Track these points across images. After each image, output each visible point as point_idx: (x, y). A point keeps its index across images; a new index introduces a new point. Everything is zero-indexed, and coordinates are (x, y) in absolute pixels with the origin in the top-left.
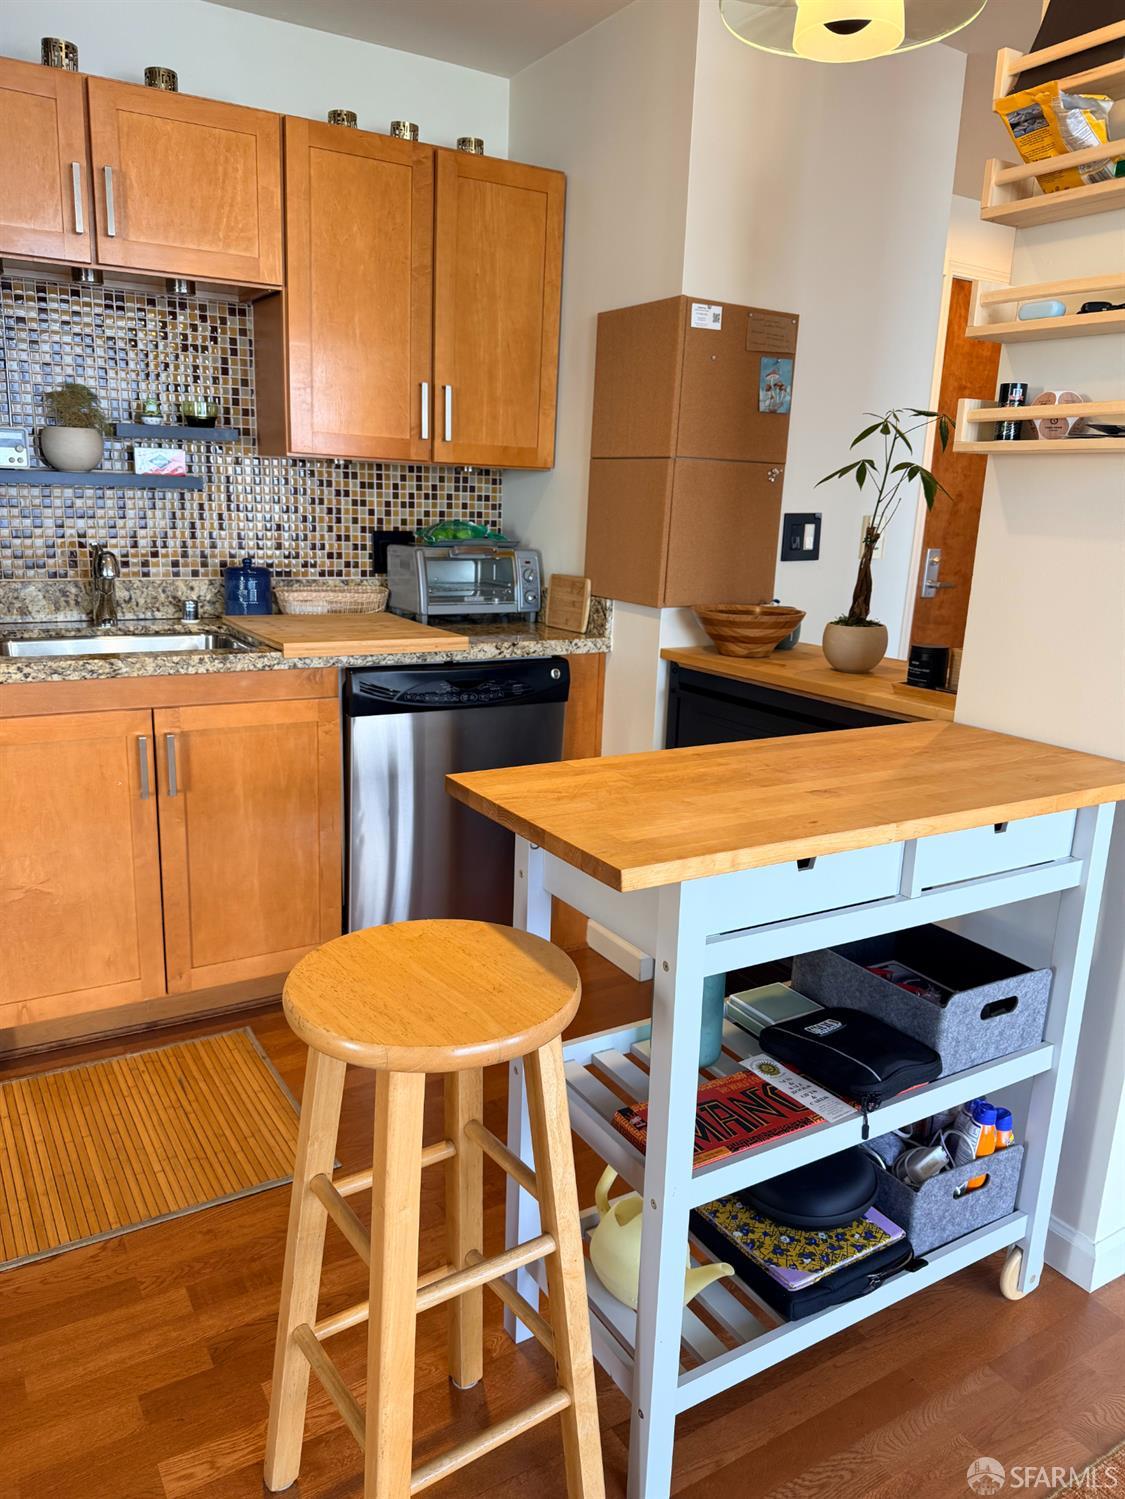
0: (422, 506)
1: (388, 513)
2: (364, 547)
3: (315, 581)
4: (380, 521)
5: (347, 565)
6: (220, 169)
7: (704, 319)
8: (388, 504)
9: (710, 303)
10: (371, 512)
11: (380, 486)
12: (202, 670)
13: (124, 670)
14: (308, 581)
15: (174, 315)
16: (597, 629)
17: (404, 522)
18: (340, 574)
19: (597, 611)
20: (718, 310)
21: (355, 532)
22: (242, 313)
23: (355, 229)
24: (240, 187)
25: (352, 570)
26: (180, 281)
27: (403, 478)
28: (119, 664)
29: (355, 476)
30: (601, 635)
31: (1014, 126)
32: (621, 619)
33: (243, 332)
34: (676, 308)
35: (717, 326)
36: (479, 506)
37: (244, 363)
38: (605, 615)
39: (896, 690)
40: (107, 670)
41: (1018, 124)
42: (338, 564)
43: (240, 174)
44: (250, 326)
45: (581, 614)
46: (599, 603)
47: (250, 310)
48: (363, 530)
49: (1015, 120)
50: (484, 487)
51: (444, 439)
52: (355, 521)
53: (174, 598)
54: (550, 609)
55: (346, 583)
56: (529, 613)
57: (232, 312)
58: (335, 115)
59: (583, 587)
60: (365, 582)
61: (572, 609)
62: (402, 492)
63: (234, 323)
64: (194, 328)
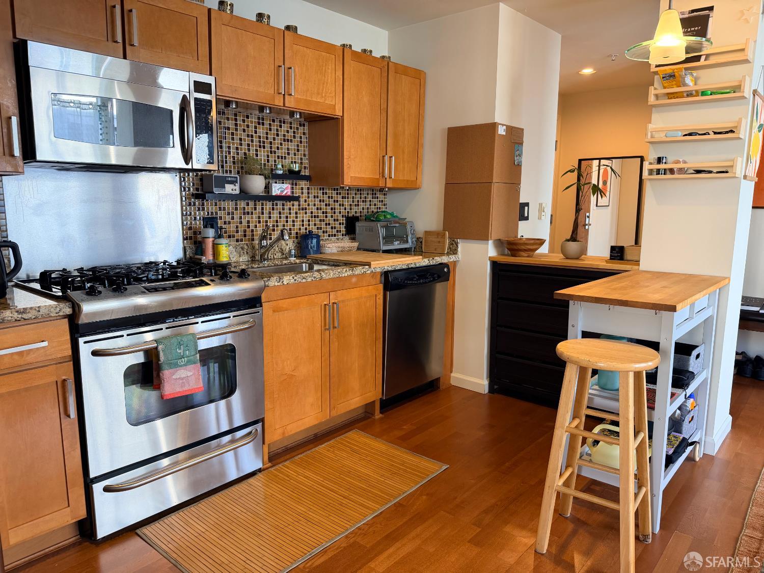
0: (362, 205)
1: (351, 209)
2: (343, 223)
3: (328, 239)
4: (348, 212)
5: (337, 231)
6: (324, 68)
7: (501, 131)
8: (351, 205)
9: (503, 125)
10: (345, 209)
11: (348, 198)
12: (346, 275)
13: (324, 276)
14: (325, 239)
15: (281, 126)
16: (453, 251)
17: (356, 212)
18: (335, 235)
19: (452, 244)
20: (505, 127)
21: (340, 218)
22: (304, 125)
23: (364, 93)
24: (330, 76)
25: (339, 233)
26: (296, 112)
27: (356, 194)
28: (323, 274)
29: (340, 194)
30: (456, 254)
31: (663, 78)
32: (463, 246)
33: (304, 134)
34: (493, 126)
35: (504, 133)
36: (380, 204)
37: (304, 147)
38: (457, 245)
39: (607, 262)
40: (319, 277)
41: (665, 77)
42: (334, 231)
43: (329, 71)
44: (306, 131)
45: (444, 246)
46: (453, 241)
47: (307, 124)
48: (343, 216)
49: (664, 76)
50: (381, 197)
51: (390, 178)
52: (340, 213)
53: (281, 249)
54: (425, 245)
55: (338, 239)
56: (412, 248)
57: (300, 125)
58: (365, 51)
59: (444, 234)
60: (344, 239)
61: (439, 244)
62: (356, 200)
63: (301, 130)
64: (288, 132)
